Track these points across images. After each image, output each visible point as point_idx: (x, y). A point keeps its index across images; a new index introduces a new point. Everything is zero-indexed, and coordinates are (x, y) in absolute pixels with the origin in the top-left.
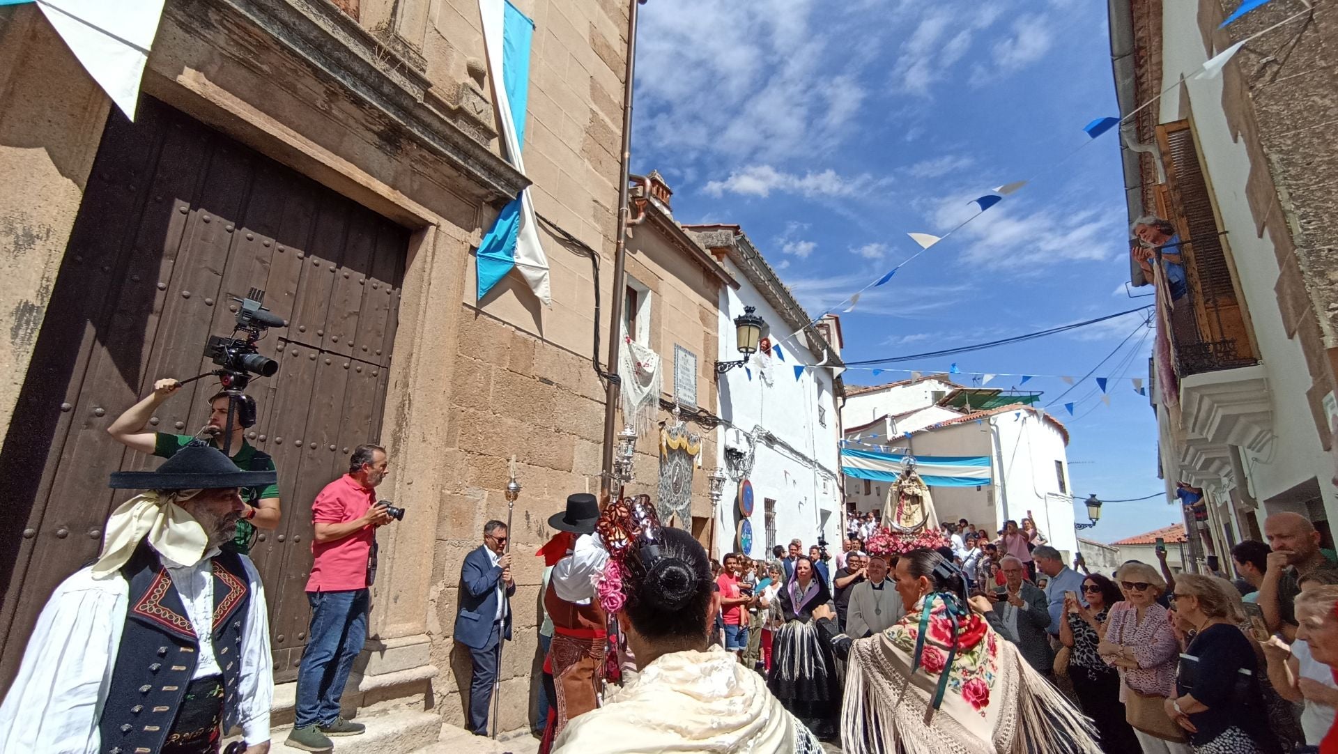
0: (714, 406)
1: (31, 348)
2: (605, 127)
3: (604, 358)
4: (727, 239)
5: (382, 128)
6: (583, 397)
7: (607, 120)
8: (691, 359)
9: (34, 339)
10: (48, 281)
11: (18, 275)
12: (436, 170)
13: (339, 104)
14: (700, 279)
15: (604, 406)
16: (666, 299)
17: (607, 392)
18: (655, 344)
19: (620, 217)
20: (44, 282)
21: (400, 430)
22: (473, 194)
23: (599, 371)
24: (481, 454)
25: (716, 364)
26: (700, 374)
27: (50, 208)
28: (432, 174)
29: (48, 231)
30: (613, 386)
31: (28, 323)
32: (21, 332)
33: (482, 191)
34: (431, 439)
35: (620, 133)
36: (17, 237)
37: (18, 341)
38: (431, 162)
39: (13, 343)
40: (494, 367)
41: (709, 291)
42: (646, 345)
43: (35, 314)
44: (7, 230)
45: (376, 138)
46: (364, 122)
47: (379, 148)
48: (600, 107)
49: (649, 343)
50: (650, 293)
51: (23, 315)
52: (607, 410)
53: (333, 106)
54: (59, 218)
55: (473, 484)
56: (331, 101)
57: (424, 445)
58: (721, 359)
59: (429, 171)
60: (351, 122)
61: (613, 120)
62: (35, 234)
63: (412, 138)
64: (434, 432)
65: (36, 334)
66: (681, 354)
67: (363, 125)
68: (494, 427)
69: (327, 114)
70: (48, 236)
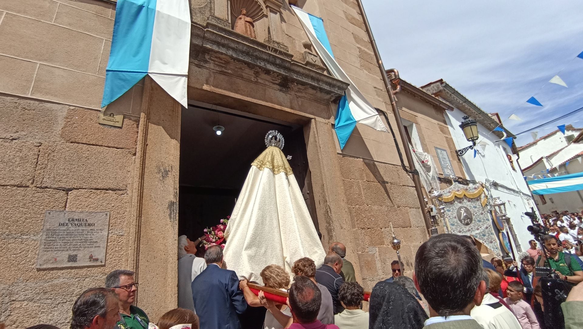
0: (463, 174)
1: (177, 222)
2: (366, 53)
3: (406, 163)
4: (438, 88)
5: (279, 81)
6: (404, 186)
7: (366, 50)
8: (444, 153)
9: (177, 218)
10: (176, 189)
11: (166, 190)
12: (306, 93)
13: (260, 76)
14: (433, 112)
15: (415, 188)
16: (423, 125)
17: (414, 180)
18: (425, 149)
19: (388, 91)
20: (175, 190)
21: (330, 225)
22: (324, 100)
23: (406, 171)
24: (368, 228)
25: (457, 152)
26: (451, 159)
27: (170, 157)
28: (306, 96)
29: (172, 167)
30: (416, 176)
31: (174, 211)
32: (172, 216)
33: (327, 97)
34: (344, 226)
35: (373, 53)
36: (162, 173)
37: (172, 220)
38: (303, 90)
39: (170, 221)
40: (360, 181)
41: (439, 116)
42: (422, 151)
43: (175, 206)
44: (158, 171)
45: (278, 87)
46: (271, 81)
47: (281, 90)
48: (361, 45)
49: (423, 150)
50: (414, 125)
51: (171, 208)
52: (417, 190)
53: (258, 78)
54: (174, 160)
55: (370, 245)
56: (257, 76)
57: (342, 230)
58: (458, 148)
59: (303, 95)
60: (267, 83)
61: (368, 49)
62: (167, 170)
63: (293, 81)
64: (345, 222)
65: (177, 215)
66: (439, 151)
67: (272, 82)
68: (370, 213)
69: (256, 83)
70: (172, 170)
